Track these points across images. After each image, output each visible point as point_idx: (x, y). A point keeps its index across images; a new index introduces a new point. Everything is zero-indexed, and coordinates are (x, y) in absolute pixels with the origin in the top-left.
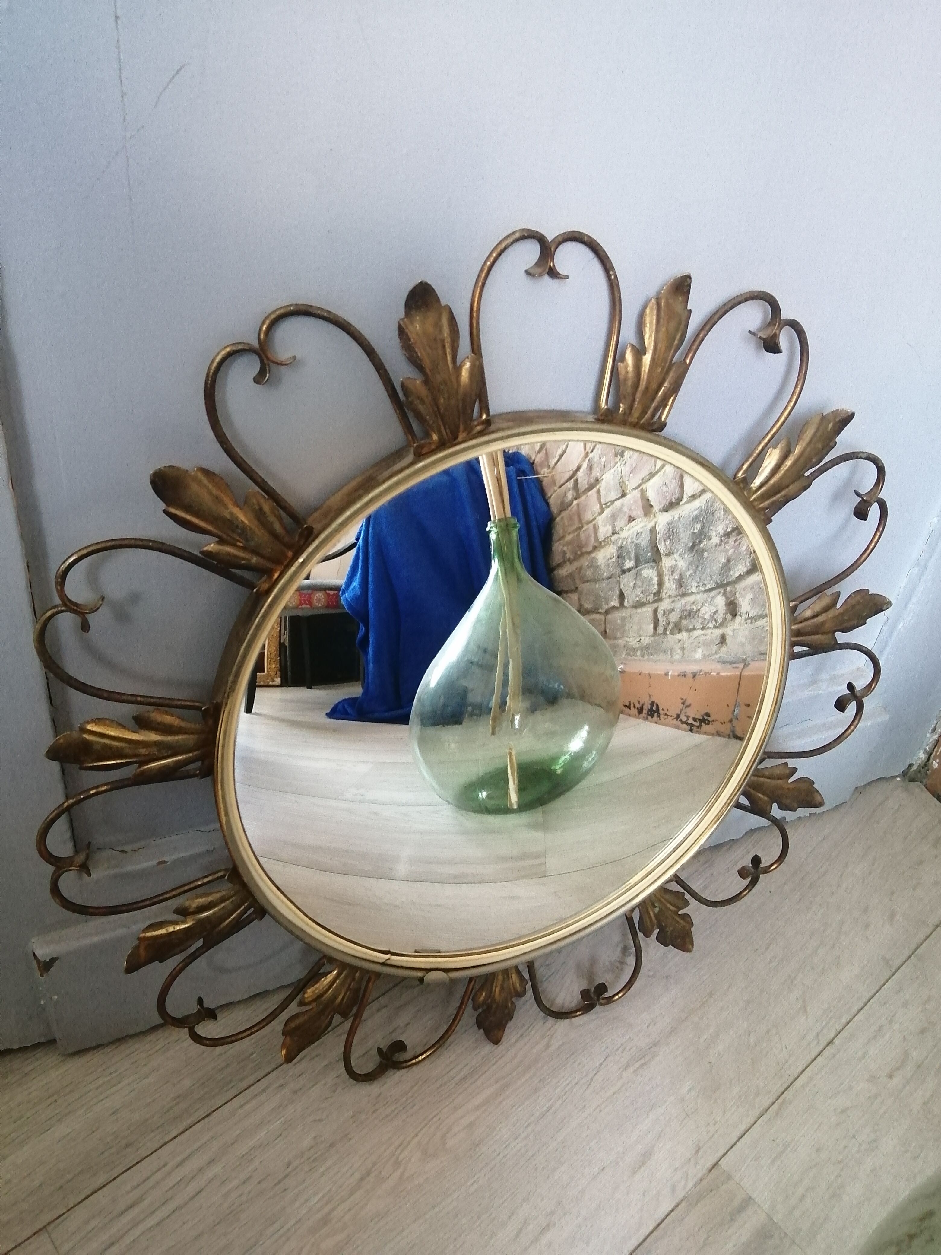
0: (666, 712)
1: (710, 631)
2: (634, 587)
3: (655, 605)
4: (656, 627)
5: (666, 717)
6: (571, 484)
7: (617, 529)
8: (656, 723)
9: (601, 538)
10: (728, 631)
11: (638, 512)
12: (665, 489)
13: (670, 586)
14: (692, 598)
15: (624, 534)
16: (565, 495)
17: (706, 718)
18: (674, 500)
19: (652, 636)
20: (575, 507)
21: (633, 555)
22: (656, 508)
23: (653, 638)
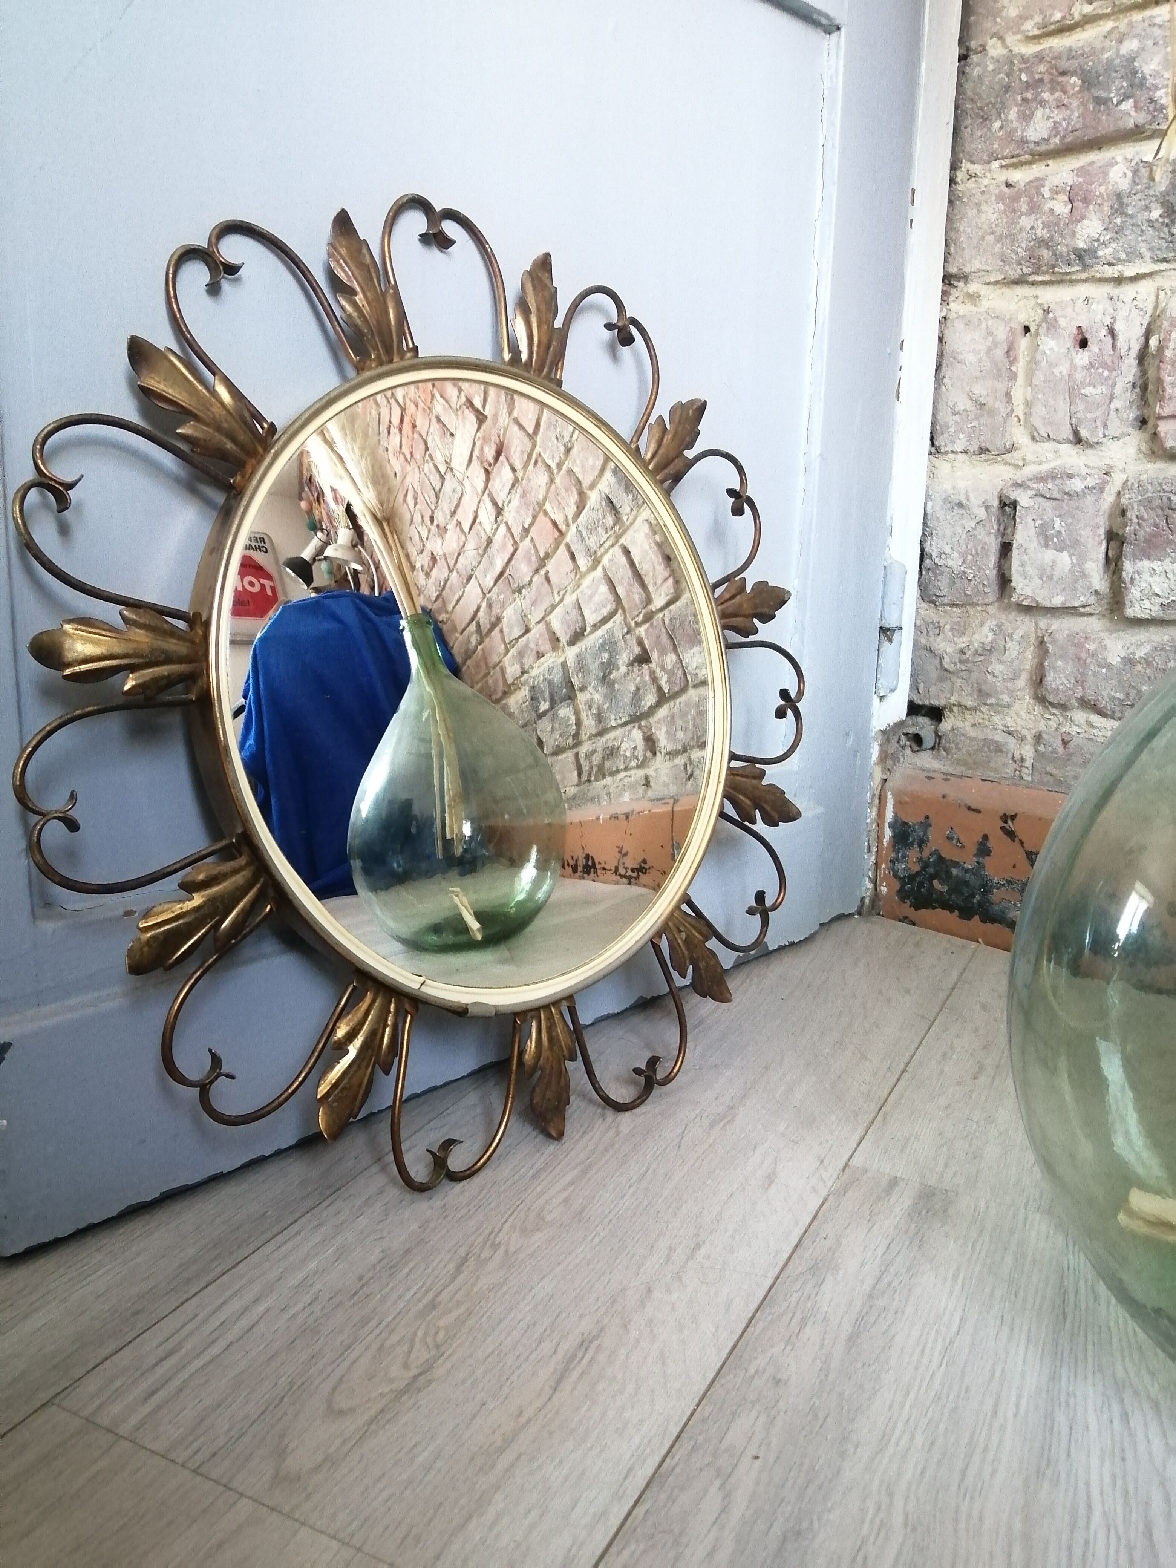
0: (603, 865)
1: (633, 772)
2: (552, 731)
3: (575, 750)
4: (580, 775)
5: (604, 872)
6: (473, 627)
7: (526, 667)
8: (594, 881)
9: (510, 681)
10: (651, 771)
11: (546, 646)
12: (568, 618)
13: (589, 723)
14: (612, 735)
15: (534, 673)
16: (469, 641)
17: (643, 865)
18: (578, 630)
19: (578, 785)
20: (481, 653)
21: (547, 695)
22: (564, 640)
23: (577, 788)
